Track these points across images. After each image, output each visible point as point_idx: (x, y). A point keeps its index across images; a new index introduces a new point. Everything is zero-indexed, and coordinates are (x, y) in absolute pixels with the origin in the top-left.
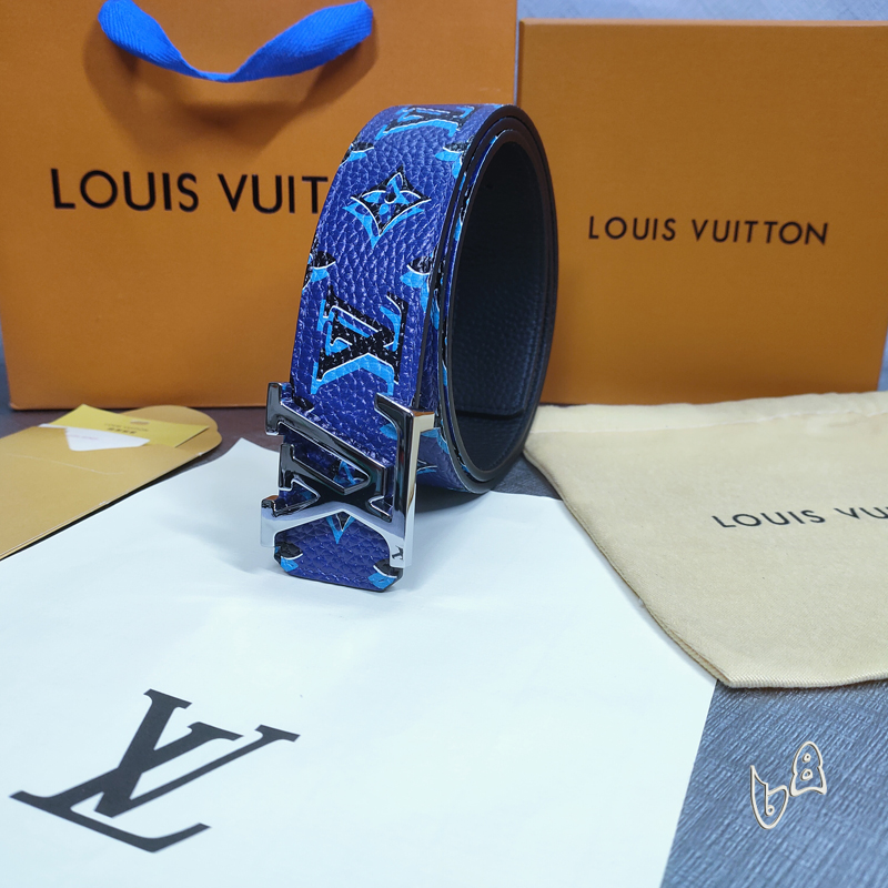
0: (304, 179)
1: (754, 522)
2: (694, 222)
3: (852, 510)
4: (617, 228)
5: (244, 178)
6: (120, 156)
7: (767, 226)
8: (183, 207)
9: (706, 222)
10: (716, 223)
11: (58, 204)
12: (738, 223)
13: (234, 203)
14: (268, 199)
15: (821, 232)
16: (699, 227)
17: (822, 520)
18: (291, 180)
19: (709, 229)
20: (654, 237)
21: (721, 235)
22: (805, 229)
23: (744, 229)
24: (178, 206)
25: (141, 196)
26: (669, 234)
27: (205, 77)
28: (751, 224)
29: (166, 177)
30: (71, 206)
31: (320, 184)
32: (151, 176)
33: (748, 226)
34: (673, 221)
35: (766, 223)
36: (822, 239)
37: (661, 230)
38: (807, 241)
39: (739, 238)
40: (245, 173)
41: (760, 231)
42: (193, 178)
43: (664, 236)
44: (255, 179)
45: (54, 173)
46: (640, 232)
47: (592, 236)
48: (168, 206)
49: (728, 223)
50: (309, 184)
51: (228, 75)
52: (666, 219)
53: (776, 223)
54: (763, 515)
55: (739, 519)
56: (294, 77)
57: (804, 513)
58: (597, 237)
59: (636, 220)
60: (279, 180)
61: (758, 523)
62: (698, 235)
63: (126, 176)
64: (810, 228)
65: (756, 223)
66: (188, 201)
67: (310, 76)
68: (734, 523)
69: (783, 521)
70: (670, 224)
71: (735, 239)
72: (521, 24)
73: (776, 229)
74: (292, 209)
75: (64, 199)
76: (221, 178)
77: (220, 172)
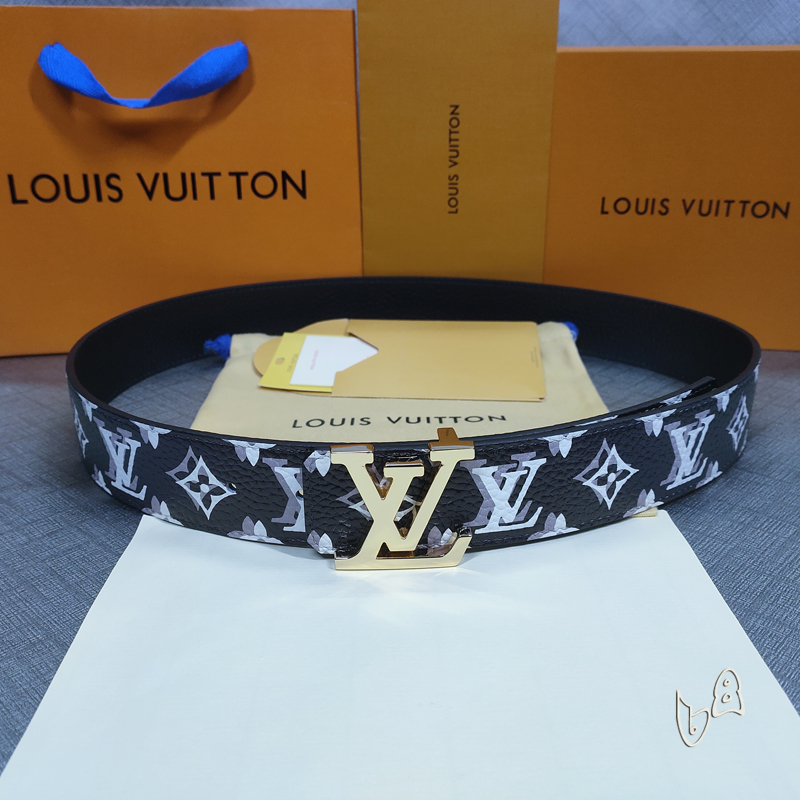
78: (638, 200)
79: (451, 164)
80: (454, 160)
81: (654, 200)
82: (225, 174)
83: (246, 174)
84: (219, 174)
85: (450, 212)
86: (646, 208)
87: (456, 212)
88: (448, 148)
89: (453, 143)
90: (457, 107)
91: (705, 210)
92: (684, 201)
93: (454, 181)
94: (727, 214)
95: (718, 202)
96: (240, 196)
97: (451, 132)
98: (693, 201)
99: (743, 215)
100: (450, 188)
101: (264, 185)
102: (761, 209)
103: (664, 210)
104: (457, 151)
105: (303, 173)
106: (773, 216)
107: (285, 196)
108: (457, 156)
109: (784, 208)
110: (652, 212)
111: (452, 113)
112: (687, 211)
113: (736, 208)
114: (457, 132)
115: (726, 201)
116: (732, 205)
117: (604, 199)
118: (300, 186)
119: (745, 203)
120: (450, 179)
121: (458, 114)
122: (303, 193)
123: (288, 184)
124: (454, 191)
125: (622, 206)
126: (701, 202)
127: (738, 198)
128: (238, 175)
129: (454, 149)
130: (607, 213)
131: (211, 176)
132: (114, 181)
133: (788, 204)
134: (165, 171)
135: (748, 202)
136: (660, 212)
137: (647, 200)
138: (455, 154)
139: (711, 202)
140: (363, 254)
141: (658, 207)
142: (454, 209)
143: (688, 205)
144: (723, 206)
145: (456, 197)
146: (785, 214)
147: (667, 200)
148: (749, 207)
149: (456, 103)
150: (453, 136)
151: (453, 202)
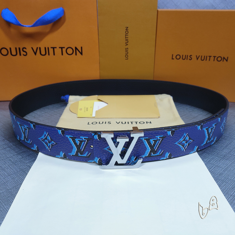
0: (51, 48)
5: (37, 48)
6: (8, 44)
8: (24, 55)
13: (35, 54)
14: (43, 53)
25: (14, 53)
27: (26, 27)
29: (19, 48)
32: (16, 48)
42: (25, 48)
44: (40, 48)
48: (20, 55)
51: (31, 26)
56: (47, 25)
60: (45, 48)
66: (25, 54)
67: (50, 25)
74: (49, 54)
78: (183, 55)
79: (126, 45)
80: (127, 43)
81: (187, 56)
82: (58, 48)
83: (64, 48)
84: (56, 48)
85: (126, 59)
86: (185, 58)
87: (128, 59)
88: (125, 40)
89: (127, 38)
90: (127, 28)
91: (203, 59)
92: (196, 56)
93: (127, 50)
94: (209, 60)
95: (207, 56)
96: (62, 54)
97: (126, 35)
98: (199, 56)
99: (214, 60)
100: (126, 52)
101: (70, 51)
102: (219, 59)
103: (190, 59)
104: (128, 41)
105: (82, 48)
106: (223, 61)
107: (76, 54)
108: (128, 42)
109: (226, 59)
110: (187, 59)
111: (126, 29)
112: (197, 59)
113: (212, 58)
114: (128, 35)
115: (209, 56)
116: (211, 57)
117: (173, 55)
118: (81, 51)
119: (215, 57)
120: (126, 49)
121: (128, 30)
122: (81, 53)
123: (77, 51)
124: (127, 53)
125: (178, 57)
126: (202, 56)
127: (213, 55)
128: (62, 48)
129: (127, 40)
130: (173, 59)
131: (54, 48)
132: (24, 50)
133: (228, 57)
134: (40, 47)
135: (216, 57)
136: (189, 59)
137: (186, 56)
138: (127, 42)
139: (205, 56)
140: (100, 72)
141: (189, 58)
142: (127, 58)
143: (198, 57)
144: (208, 58)
145: (128, 54)
146: (227, 61)
147: (191, 55)
148: (216, 58)
149: (127, 26)
150: (127, 36)
151: (127, 56)
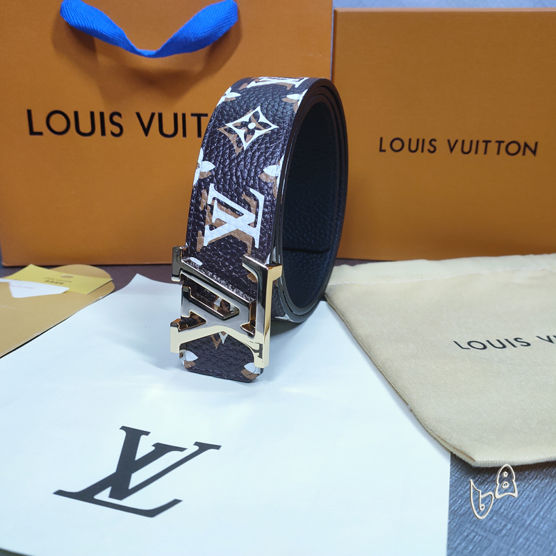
1: (482, 347)
2: (449, 141)
3: (548, 337)
4: (398, 145)
7: (497, 144)
9: (457, 141)
10: (463, 141)
11: (32, 132)
12: (478, 142)
15: (533, 148)
16: (452, 145)
17: (529, 345)
18: (184, 115)
19: (459, 145)
20: (422, 151)
21: (466, 149)
22: (522, 145)
23: (482, 146)
24: (110, 133)
26: (432, 149)
28: (487, 142)
30: (40, 134)
31: (202, 118)
33: (484, 144)
34: (435, 140)
35: (497, 142)
36: (534, 152)
37: (427, 146)
38: (524, 154)
39: (479, 152)
40: (153, 112)
41: (493, 147)
43: (429, 150)
45: (29, 112)
46: (413, 148)
47: (381, 150)
49: (472, 141)
50: (196, 118)
52: (430, 139)
53: (503, 142)
54: (488, 341)
55: (472, 344)
57: (516, 339)
58: (384, 151)
59: (410, 140)
61: (485, 347)
62: (452, 150)
63: (76, 114)
64: (526, 145)
65: (490, 141)
68: (469, 347)
69: (502, 346)
70: (433, 143)
71: (476, 152)
72: (335, 12)
73: (503, 146)
75: (35, 130)
76: (138, 115)
77: (138, 111)
